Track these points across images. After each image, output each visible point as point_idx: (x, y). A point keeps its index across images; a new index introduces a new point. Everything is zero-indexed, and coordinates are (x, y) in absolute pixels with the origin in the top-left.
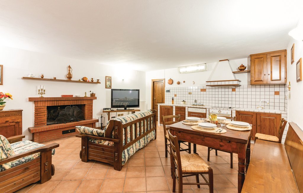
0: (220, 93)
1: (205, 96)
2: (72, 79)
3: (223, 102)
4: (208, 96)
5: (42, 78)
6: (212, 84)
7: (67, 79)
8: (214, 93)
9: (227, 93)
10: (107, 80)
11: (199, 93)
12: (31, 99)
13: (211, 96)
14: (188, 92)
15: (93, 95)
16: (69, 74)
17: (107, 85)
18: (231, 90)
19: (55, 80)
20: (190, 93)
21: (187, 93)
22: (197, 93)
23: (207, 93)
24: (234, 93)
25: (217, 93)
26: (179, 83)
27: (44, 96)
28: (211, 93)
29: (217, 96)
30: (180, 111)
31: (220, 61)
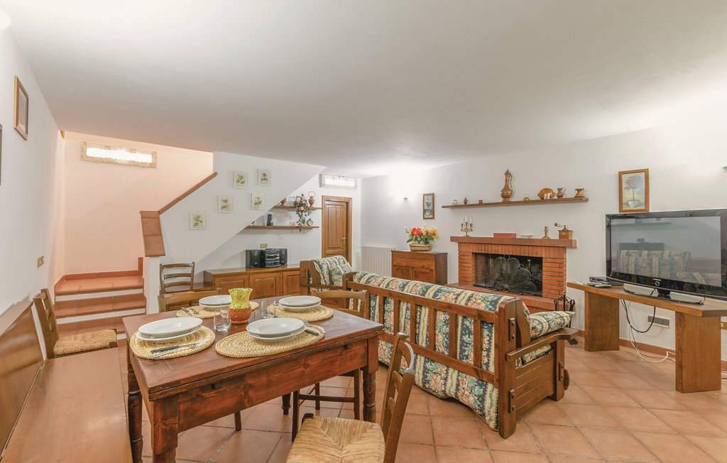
2: (513, 199)
5: (466, 205)
7: (501, 200)
10: (624, 185)
12: (453, 239)
15: (565, 234)
16: (506, 188)
17: (624, 200)
19: (481, 204)
27: (471, 234)
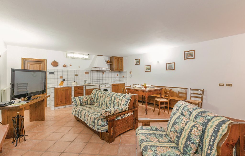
0: (97, 75)
1: (88, 77)
3: (99, 80)
4: (90, 77)
6: (95, 69)
8: (93, 75)
9: (100, 75)
11: (84, 75)
13: (91, 77)
14: (75, 74)
18: (102, 73)
20: (77, 75)
21: (73, 75)
22: (82, 75)
23: (90, 75)
24: (103, 75)
25: (95, 75)
26: (65, 66)
28: (92, 75)
29: (95, 77)
30: (78, 90)
31: (97, 56)
